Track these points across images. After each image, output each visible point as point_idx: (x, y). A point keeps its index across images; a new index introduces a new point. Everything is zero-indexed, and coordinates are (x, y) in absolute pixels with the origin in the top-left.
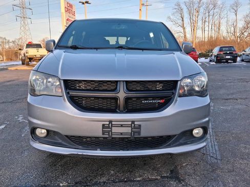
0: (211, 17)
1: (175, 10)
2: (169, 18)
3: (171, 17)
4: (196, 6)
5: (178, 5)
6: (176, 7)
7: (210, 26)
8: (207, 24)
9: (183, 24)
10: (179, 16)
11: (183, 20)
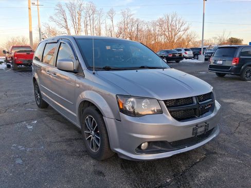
0: (92, 21)
1: (57, 11)
2: (51, 17)
3: (54, 17)
4: (77, 10)
5: (60, 6)
6: (58, 8)
7: (92, 29)
8: (89, 27)
9: (67, 26)
10: (61, 17)
11: (66, 21)
